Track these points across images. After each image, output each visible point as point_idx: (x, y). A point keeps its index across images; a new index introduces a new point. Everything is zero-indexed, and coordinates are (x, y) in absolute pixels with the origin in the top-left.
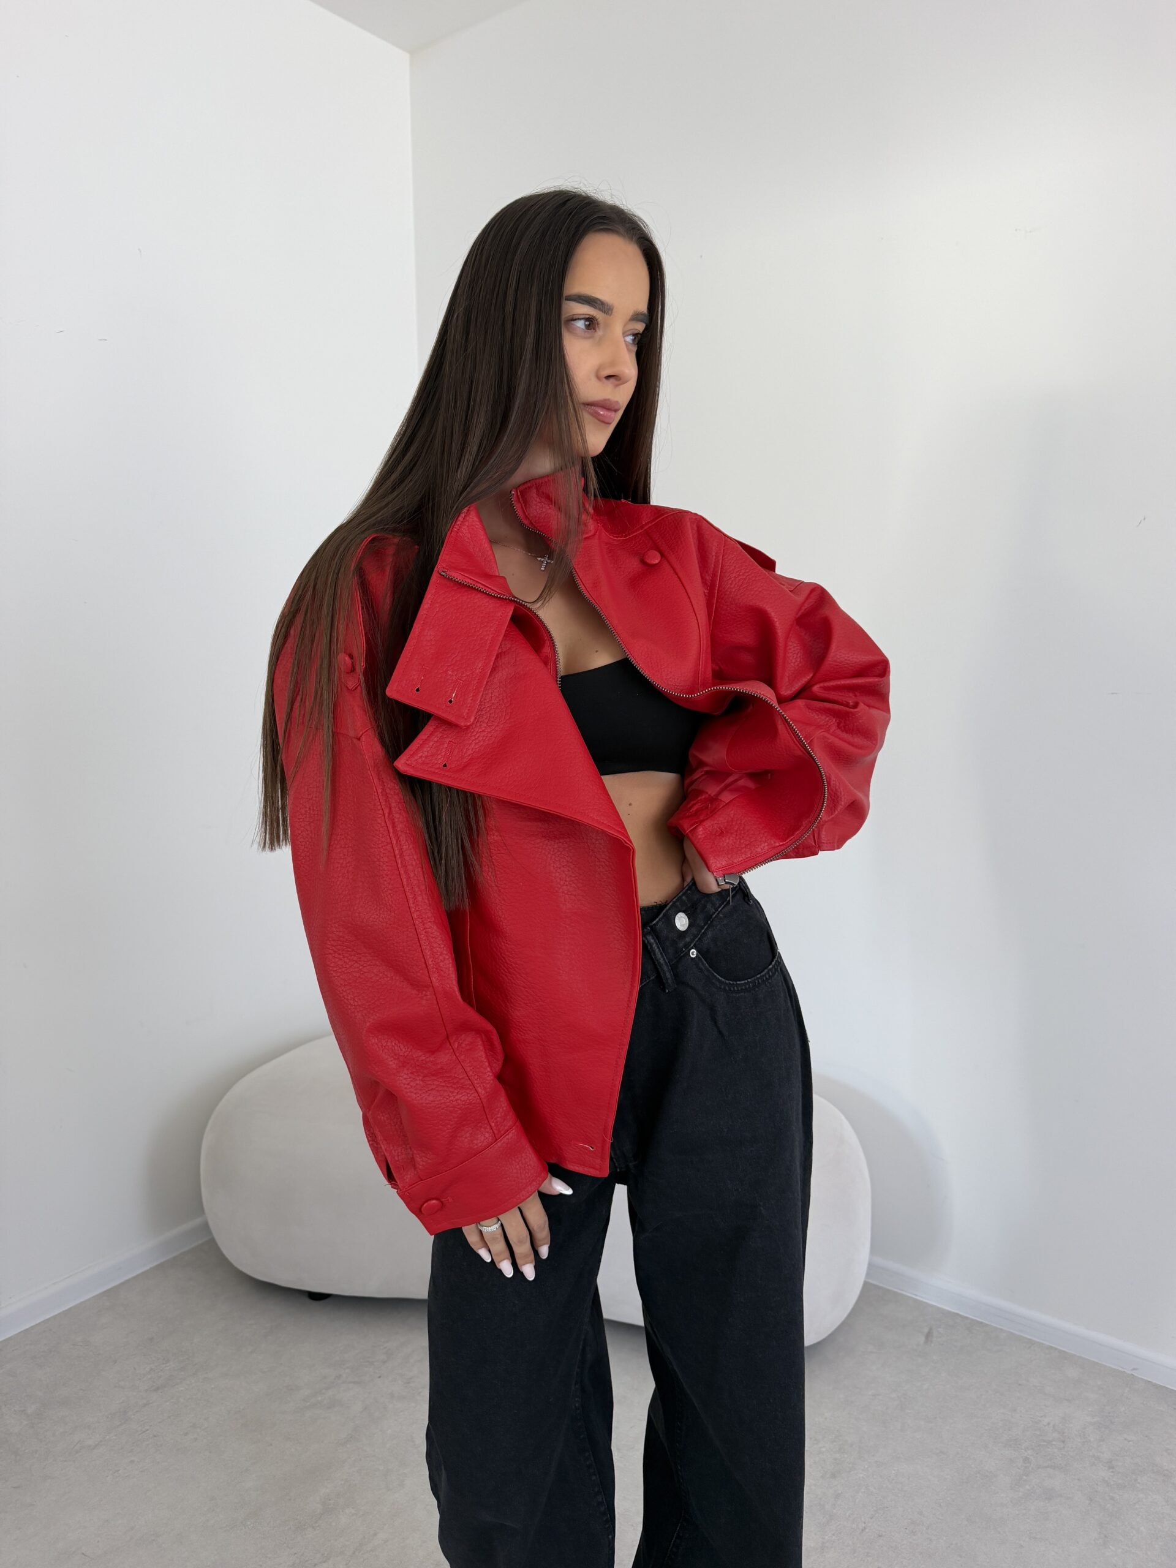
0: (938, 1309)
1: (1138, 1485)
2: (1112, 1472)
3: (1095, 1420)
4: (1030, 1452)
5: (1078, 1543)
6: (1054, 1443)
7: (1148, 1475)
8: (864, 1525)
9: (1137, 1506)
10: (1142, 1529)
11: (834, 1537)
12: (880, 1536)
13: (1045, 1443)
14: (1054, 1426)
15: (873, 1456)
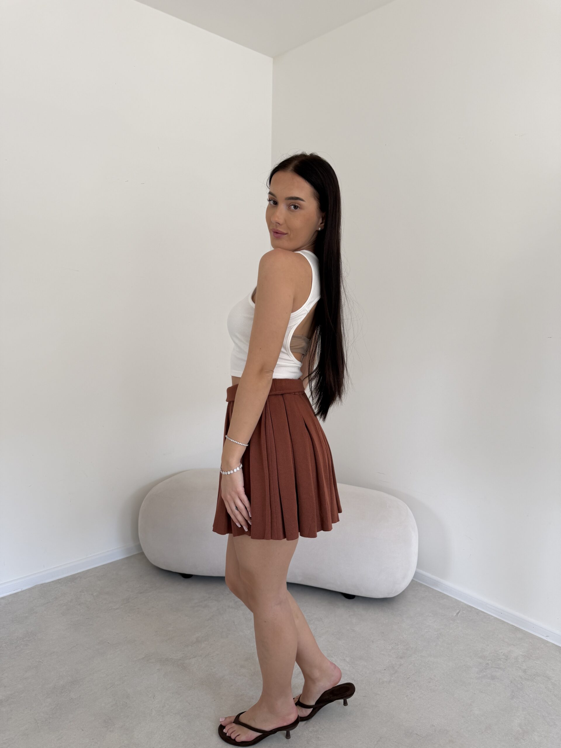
0: (466, 604)
1: (535, 680)
2: (525, 674)
3: (524, 654)
4: (490, 661)
5: (500, 696)
6: (502, 660)
7: (541, 677)
8: (409, 676)
9: (531, 687)
10: (531, 695)
11: (395, 679)
12: (415, 681)
13: (498, 659)
14: (504, 654)
15: (420, 653)
